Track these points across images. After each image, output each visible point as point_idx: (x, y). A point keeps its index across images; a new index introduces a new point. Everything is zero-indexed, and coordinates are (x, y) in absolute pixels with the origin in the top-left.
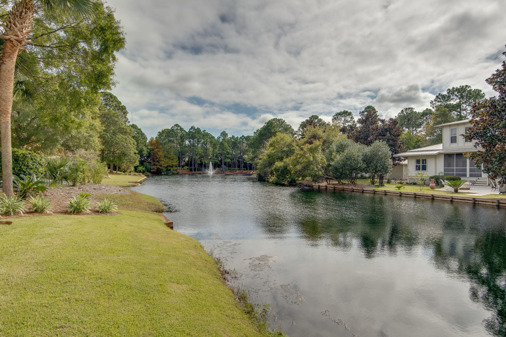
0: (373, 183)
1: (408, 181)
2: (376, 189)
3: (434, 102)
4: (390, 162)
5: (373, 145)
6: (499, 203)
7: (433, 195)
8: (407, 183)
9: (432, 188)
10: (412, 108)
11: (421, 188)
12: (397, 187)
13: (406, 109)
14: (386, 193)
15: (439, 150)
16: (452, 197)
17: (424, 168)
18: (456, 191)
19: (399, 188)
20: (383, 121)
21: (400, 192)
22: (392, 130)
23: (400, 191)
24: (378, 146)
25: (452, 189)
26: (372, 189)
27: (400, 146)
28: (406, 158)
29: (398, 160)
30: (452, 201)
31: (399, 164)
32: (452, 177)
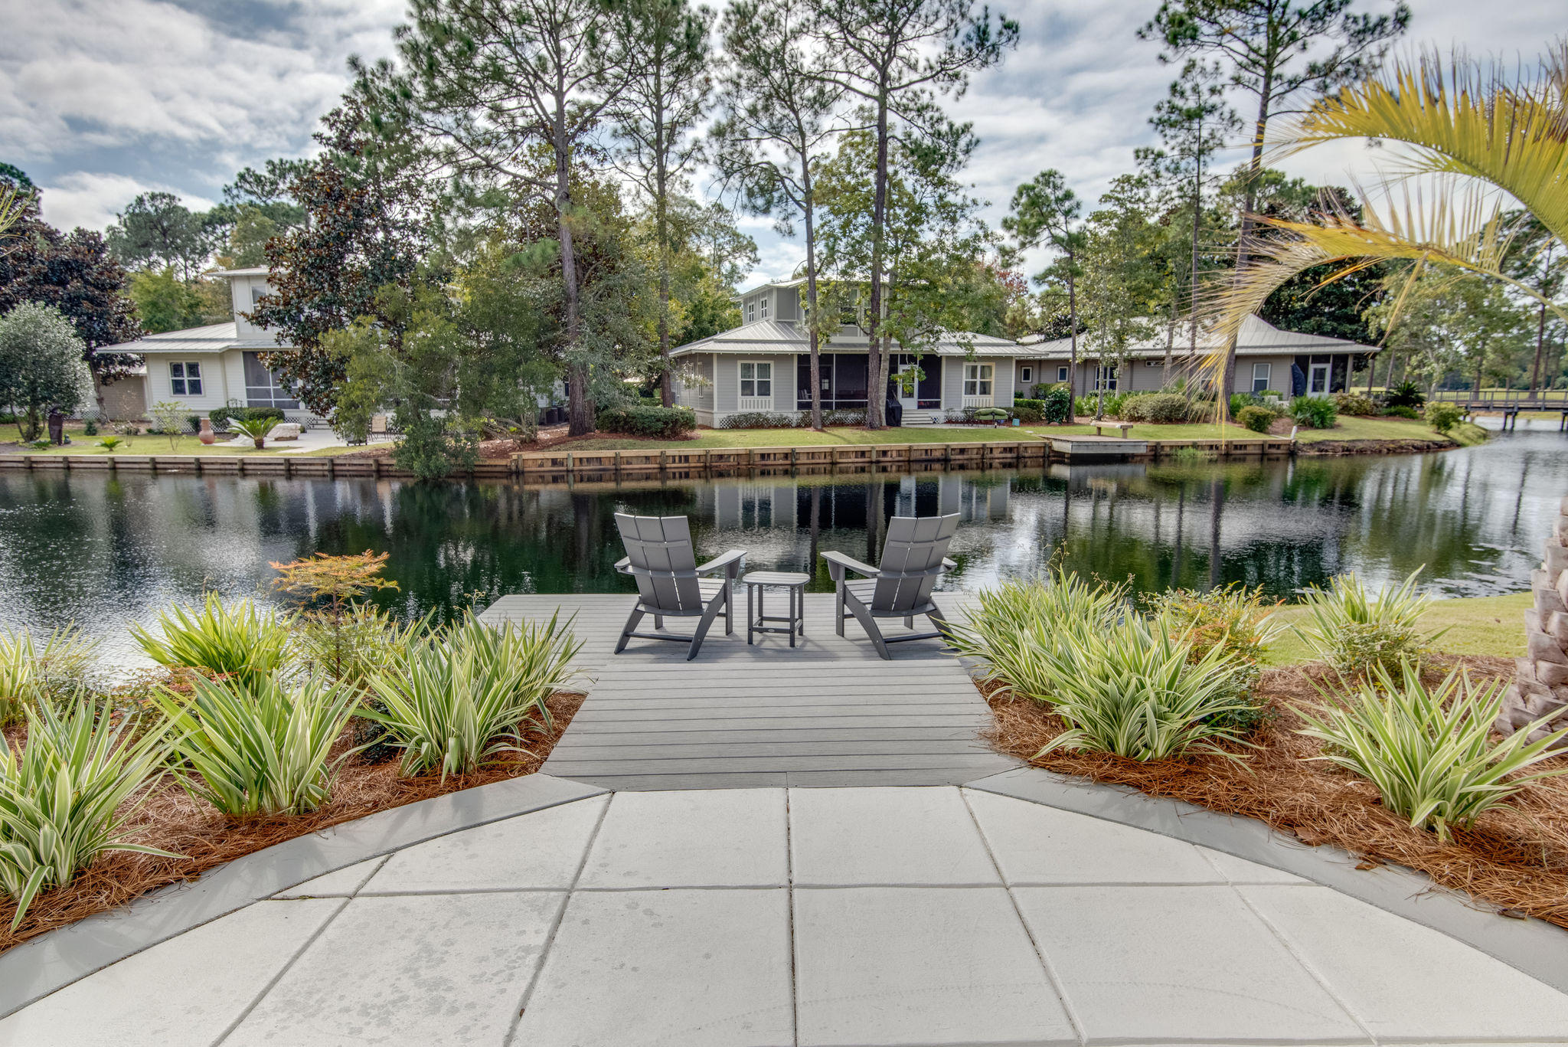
0: (30, 437)
1: (154, 426)
2: (37, 454)
3: (235, 192)
4: (82, 368)
5: (12, 315)
6: (334, 465)
7: (198, 460)
8: (150, 431)
9: (207, 441)
10: (172, 198)
11: (174, 441)
12: (105, 445)
13: (153, 197)
14: (68, 465)
15: (229, 340)
16: (242, 460)
17: (196, 388)
18: (260, 445)
19: (111, 446)
20: (50, 235)
21: (112, 459)
22: (89, 266)
23: (111, 455)
24: (32, 320)
25: (249, 442)
26: (21, 454)
27: (121, 321)
28: (144, 358)
29: (121, 363)
30: (242, 470)
31: (127, 376)
32: (264, 409)
